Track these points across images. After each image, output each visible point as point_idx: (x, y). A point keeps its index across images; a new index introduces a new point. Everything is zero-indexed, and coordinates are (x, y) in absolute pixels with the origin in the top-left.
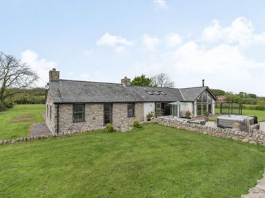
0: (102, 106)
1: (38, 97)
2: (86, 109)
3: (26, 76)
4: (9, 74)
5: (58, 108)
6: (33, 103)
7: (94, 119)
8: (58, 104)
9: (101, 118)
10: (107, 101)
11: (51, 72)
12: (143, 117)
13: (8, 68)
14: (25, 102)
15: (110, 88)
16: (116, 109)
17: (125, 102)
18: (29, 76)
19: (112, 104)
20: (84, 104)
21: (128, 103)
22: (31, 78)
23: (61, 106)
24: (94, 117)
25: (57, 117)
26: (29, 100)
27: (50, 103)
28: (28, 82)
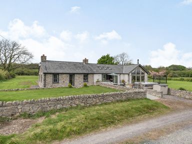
0: (68, 75)
1: (31, 70)
2: (60, 77)
3: (24, 55)
4: (13, 54)
5: (45, 75)
6: (28, 75)
7: (64, 82)
8: (45, 74)
9: (68, 82)
10: (71, 72)
11: (42, 57)
12: (94, 82)
13: (13, 50)
14: (23, 74)
15: (75, 65)
16: (76, 77)
17: (82, 74)
18: (27, 56)
19: (74, 74)
20: (58, 74)
21: (84, 74)
22: (28, 57)
23: (47, 75)
24: (64, 81)
25: (45, 80)
26: (25, 72)
27: (41, 73)
28: (26, 60)
